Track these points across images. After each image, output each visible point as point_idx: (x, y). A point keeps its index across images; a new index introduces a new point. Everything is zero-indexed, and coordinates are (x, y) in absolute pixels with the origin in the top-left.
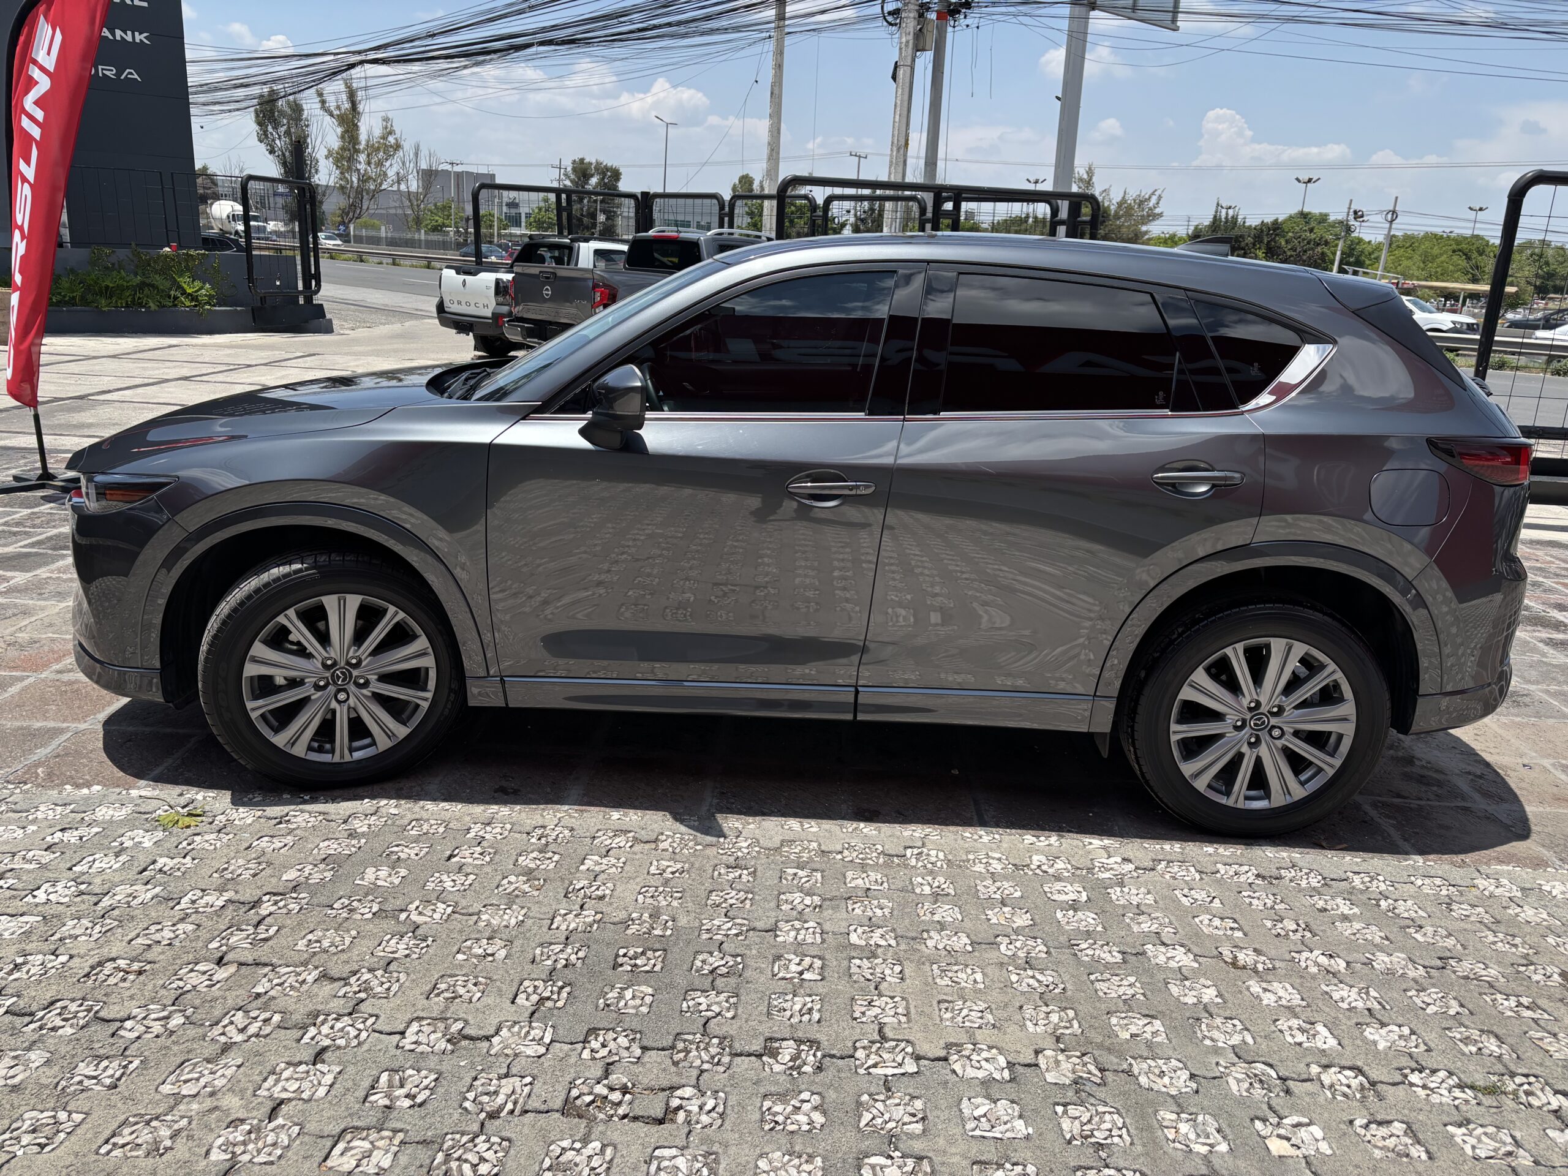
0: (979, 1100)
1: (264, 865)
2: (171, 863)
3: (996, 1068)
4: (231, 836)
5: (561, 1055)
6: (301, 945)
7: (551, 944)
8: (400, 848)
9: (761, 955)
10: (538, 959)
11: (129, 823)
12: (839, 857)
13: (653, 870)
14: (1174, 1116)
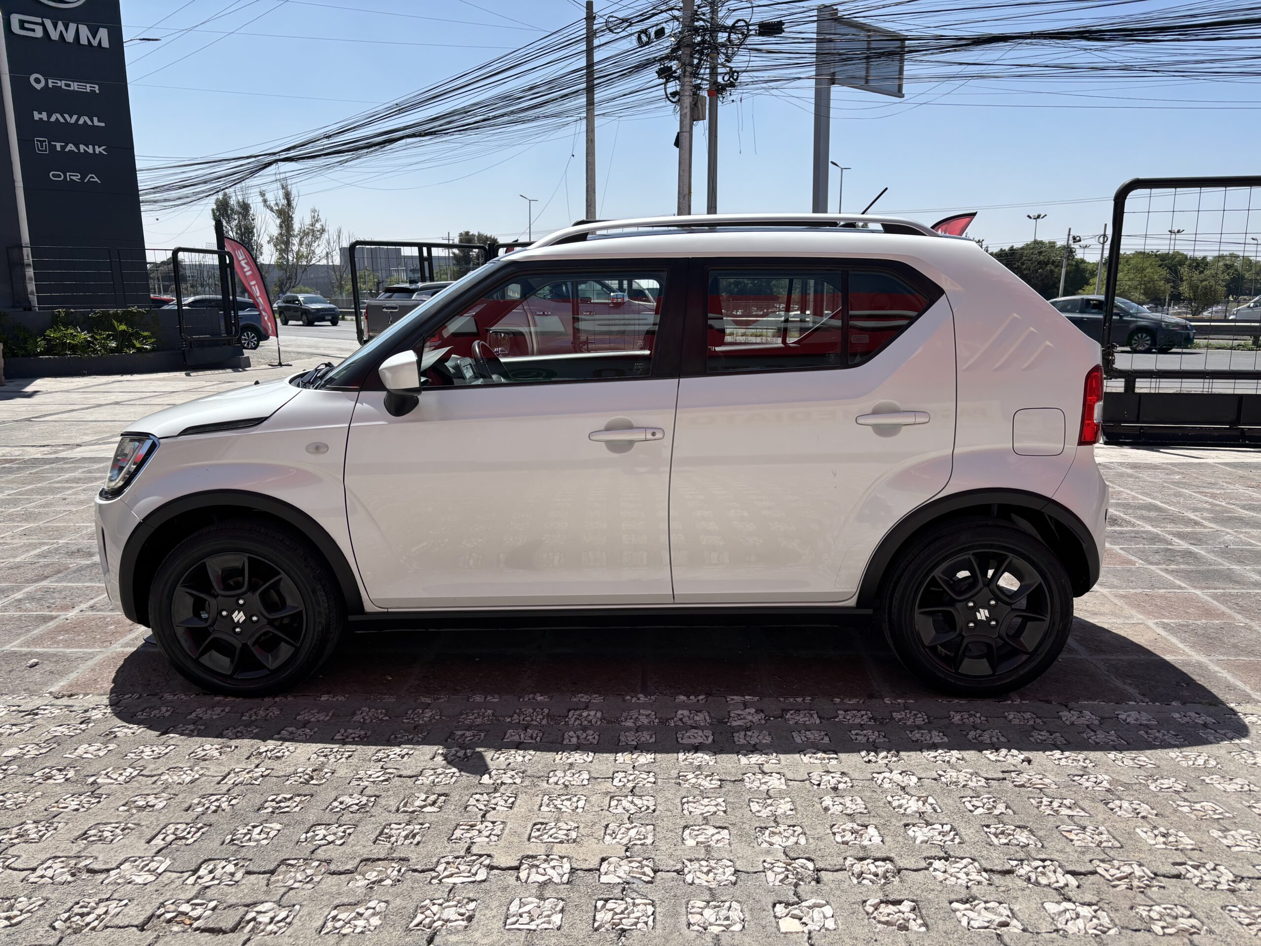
0: (530, 899)
3: (557, 872)
5: (166, 882)
12: (509, 720)
14: (703, 904)
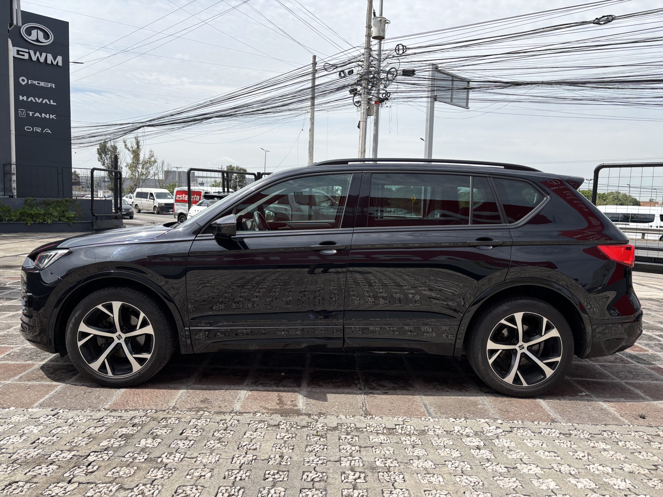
1: (91, 439)
2: (46, 439)
4: (75, 428)
6: (110, 474)
7: (233, 470)
8: (157, 430)
9: (335, 472)
10: (226, 476)
11: (27, 423)
12: (365, 430)
13: (278, 437)
